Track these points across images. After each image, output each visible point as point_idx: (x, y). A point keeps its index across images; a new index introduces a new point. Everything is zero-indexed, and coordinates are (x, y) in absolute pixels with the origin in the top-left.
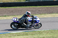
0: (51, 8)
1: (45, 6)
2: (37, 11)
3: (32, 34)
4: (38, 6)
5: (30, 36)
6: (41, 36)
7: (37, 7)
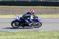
0: (25, 8)
1: (19, 6)
2: (11, 10)
3: (5, 35)
4: (13, 6)
5: (3, 37)
6: (15, 37)
7: (11, 6)
